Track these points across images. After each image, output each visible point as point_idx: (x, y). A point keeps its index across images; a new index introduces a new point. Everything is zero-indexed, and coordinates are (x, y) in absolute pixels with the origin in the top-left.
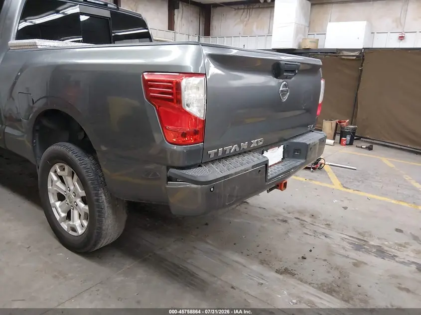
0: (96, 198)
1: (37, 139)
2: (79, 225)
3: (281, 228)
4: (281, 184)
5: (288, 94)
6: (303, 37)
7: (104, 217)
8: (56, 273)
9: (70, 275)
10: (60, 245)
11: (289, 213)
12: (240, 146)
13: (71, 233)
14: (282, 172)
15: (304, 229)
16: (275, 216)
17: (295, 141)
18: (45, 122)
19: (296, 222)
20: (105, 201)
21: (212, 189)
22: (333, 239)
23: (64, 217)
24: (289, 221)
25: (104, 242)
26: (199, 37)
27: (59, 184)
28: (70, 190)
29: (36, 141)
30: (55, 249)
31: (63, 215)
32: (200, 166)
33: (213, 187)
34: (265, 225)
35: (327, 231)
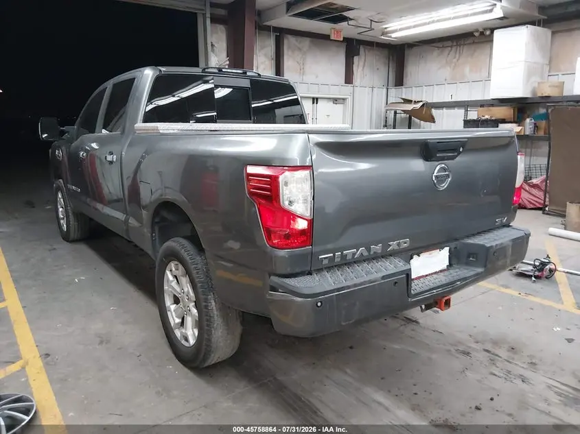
0: (204, 304)
1: (157, 231)
2: (190, 334)
3: (458, 363)
4: (441, 300)
5: (449, 179)
6: (539, 80)
7: (213, 327)
8: (160, 389)
9: (175, 393)
10: (173, 355)
11: (477, 342)
12: (369, 250)
13: (183, 342)
14: (439, 284)
15: (494, 367)
16: (452, 345)
17: (470, 241)
18: (165, 214)
19: (483, 356)
20: (214, 308)
21: (319, 304)
22: (533, 385)
23: (178, 324)
24: (473, 354)
25: (214, 358)
26: (387, 89)
27: (174, 284)
28: (184, 293)
29: (156, 234)
30: (167, 360)
31: (178, 321)
32: (310, 273)
33: (321, 302)
34: (434, 356)
35: (528, 374)
